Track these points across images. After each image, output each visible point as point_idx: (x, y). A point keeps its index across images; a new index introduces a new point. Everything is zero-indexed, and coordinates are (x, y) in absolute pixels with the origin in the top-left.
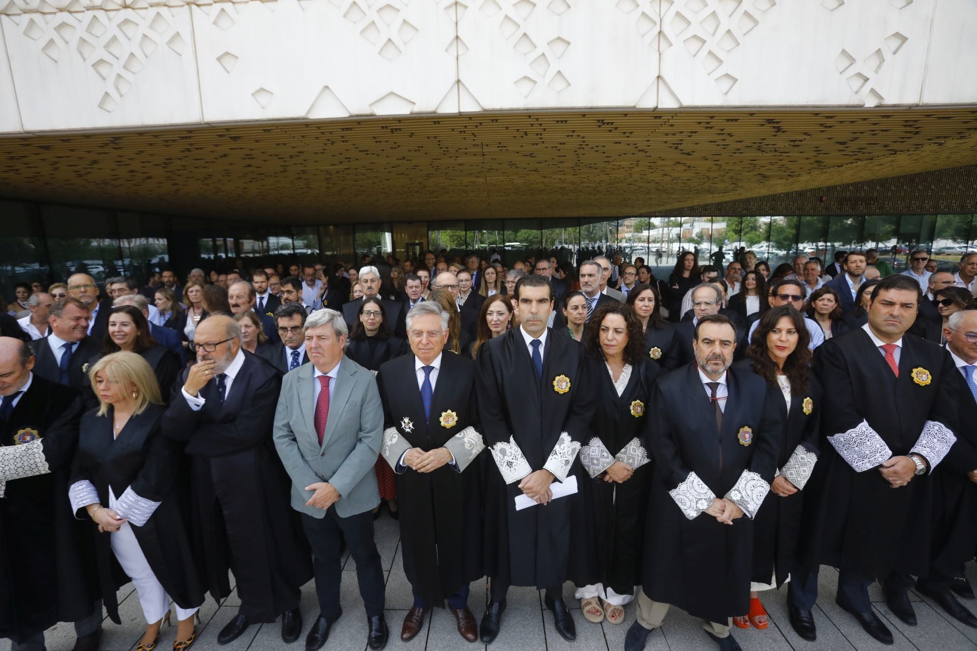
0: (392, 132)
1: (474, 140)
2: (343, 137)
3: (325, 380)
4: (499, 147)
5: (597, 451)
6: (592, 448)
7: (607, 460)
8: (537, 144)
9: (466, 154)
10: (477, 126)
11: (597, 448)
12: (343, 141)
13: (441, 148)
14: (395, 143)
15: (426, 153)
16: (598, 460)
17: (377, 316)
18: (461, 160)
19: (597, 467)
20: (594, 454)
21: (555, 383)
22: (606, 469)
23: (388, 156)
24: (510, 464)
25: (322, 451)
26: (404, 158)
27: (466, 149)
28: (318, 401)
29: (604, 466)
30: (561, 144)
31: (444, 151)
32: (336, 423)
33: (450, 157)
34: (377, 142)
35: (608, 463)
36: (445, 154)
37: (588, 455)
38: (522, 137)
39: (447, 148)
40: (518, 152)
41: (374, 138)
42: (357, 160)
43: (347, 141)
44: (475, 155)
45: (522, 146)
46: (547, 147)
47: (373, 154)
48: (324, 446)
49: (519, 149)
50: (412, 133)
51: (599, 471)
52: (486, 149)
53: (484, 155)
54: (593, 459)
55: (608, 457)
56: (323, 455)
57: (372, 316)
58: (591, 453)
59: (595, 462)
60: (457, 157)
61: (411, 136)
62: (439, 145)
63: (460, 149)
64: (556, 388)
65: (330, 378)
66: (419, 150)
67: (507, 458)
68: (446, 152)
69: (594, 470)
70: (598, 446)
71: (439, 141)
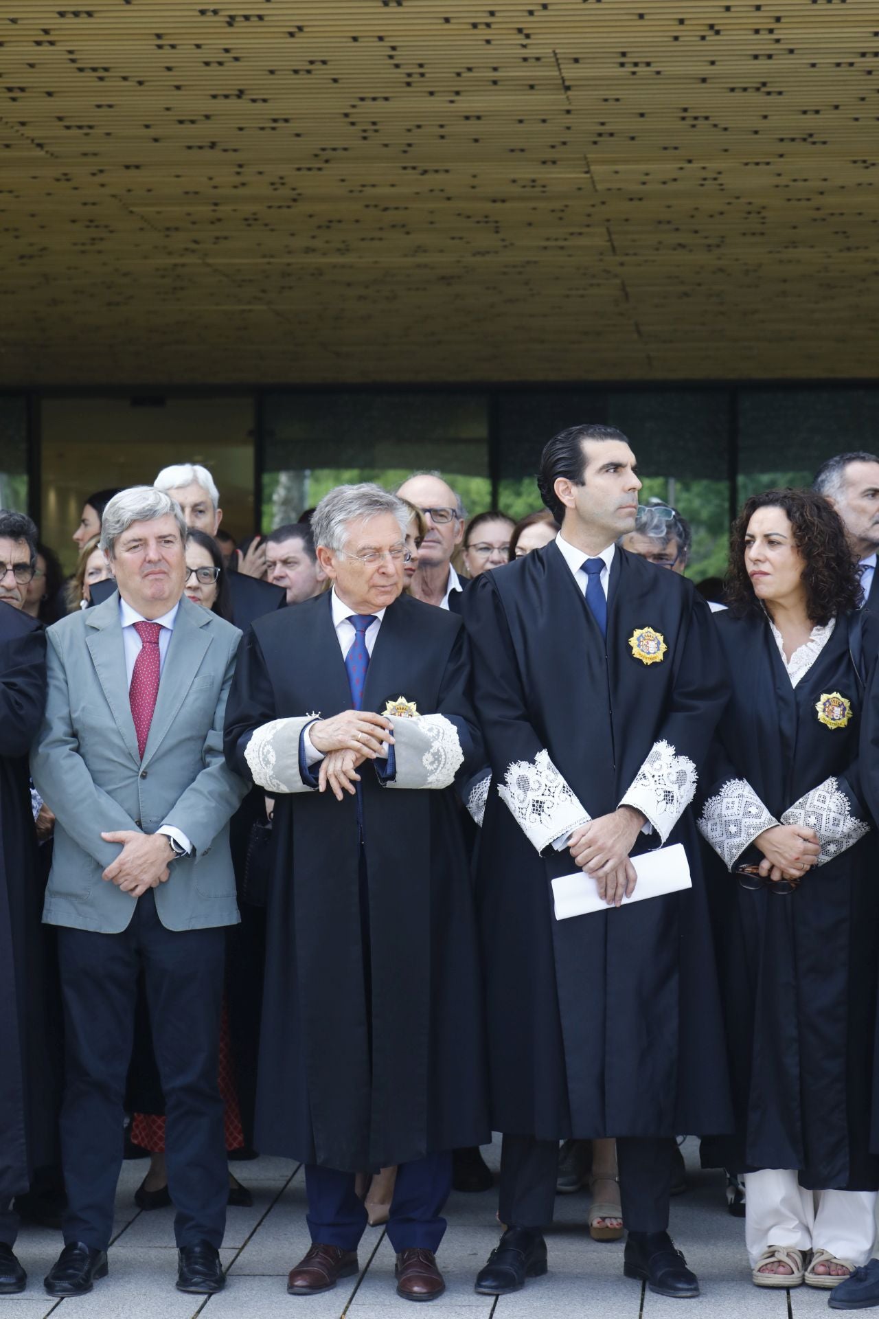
0: (230, 24)
1: (524, 46)
2: (46, 32)
3: (149, 631)
4: (622, 65)
5: (736, 804)
6: (725, 800)
7: (756, 821)
8: (770, 57)
9: (495, 83)
10: (531, 13)
11: (737, 800)
12: (38, 43)
13: (397, 66)
14: (227, 51)
15: (335, 81)
16: (737, 823)
17: (207, 580)
18: (470, 103)
19: (737, 841)
20: (729, 812)
21: (633, 642)
22: (753, 838)
23: (178, 88)
24: (538, 807)
25: (141, 770)
26: (240, 94)
27: (495, 69)
28: (134, 673)
29: (749, 835)
30: (863, 55)
31: (409, 75)
32: (174, 713)
33: (432, 93)
34: (160, 47)
35: (757, 827)
36: (409, 84)
37: (720, 816)
38: (703, 38)
39: (421, 66)
40: (704, 80)
41: (159, 36)
42: (50, 94)
43: (52, 43)
44: (532, 87)
45: (713, 63)
46: (813, 65)
47: (125, 78)
48: (148, 756)
49: (707, 70)
50: (300, 29)
51: (741, 845)
52: (570, 72)
53: (568, 88)
54: (728, 823)
55: (758, 816)
56: (144, 777)
57: (193, 581)
58: (725, 812)
59: (733, 829)
60: (457, 93)
61: (292, 35)
62: (391, 57)
63: (470, 69)
64: (636, 652)
65: (161, 627)
66: (309, 72)
67: (532, 796)
68: (416, 78)
69: (730, 849)
70: (741, 796)
71: (394, 48)
